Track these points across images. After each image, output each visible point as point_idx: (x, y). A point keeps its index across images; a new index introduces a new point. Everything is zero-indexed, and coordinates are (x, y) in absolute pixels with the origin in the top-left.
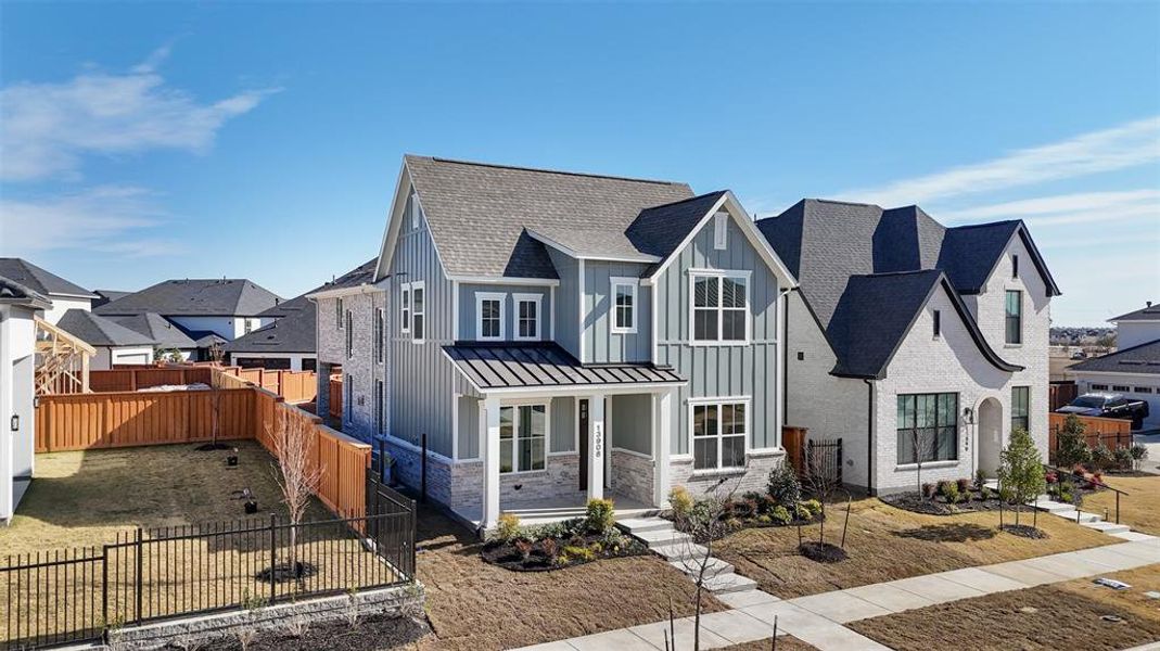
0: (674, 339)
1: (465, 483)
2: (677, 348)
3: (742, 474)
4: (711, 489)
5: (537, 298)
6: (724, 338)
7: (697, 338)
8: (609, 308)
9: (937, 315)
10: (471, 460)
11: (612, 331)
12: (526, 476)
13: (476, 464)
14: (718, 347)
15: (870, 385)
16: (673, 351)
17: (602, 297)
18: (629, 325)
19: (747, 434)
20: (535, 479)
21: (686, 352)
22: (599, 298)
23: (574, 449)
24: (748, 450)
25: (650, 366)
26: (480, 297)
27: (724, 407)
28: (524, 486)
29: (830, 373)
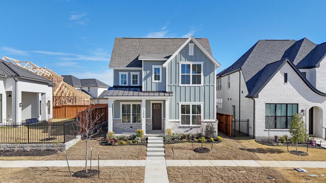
0: (173, 84)
1: (116, 125)
2: (175, 86)
3: (199, 127)
4: (187, 131)
5: (138, 73)
6: (193, 83)
7: (182, 83)
8: (152, 75)
9: (286, 75)
10: (118, 119)
11: (153, 82)
12: (134, 124)
13: (119, 120)
14: (190, 87)
15: (254, 100)
16: (173, 88)
17: (149, 72)
18: (159, 79)
19: (202, 115)
20: (137, 125)
21: (178, 88)
22: (148, 72)
23: (150, 118)
24: (202, 120)
25: (165, 92)
26: (120, 73)
27: (193, 105)
28: (133, 127)
29: (245, 97)
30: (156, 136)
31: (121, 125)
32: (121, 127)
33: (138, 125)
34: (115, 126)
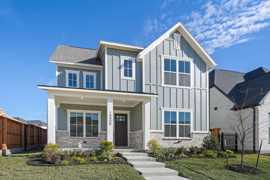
0: (153, 82)
2: (156, 86)
3: (189, 140)
5: (94, 74)
6: (180, 85)
7: (165, 83)
8: (121, 68)
10: (64, 131)
11: (122, 79)
13: (65, 133)
14: (176, 88)
15: (254, 109)
16: (154, 88)
18: (131, 76)
19: (192, 125)
20: (93, 140)
21: (160, 89)
24: (192, 131)
26: (68, 72)
27: (180, 113)
28: (88, 142)
29: (231, 109)
30: (131, 152)
31: (70, 140)
32: (70, 142)
33: (95, 140)
34: (59, 141)
